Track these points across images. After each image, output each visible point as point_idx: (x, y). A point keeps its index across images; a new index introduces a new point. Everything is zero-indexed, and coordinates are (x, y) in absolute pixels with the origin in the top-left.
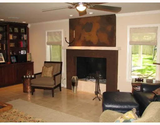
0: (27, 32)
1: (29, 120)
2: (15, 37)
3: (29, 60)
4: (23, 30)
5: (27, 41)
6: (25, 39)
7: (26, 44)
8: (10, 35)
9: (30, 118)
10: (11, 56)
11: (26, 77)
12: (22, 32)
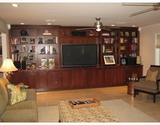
0: (137, 35)
1: (108, 118)
2: (126, 41)
3: (139, 63)
4: (134, 34)
5: (138, 45)
6: (136, 42)
7: (137, 47)
8: (121, 38)
9: (110, 116)
10: (121, 58)
11: (131, 79)
12: (132, 35)
